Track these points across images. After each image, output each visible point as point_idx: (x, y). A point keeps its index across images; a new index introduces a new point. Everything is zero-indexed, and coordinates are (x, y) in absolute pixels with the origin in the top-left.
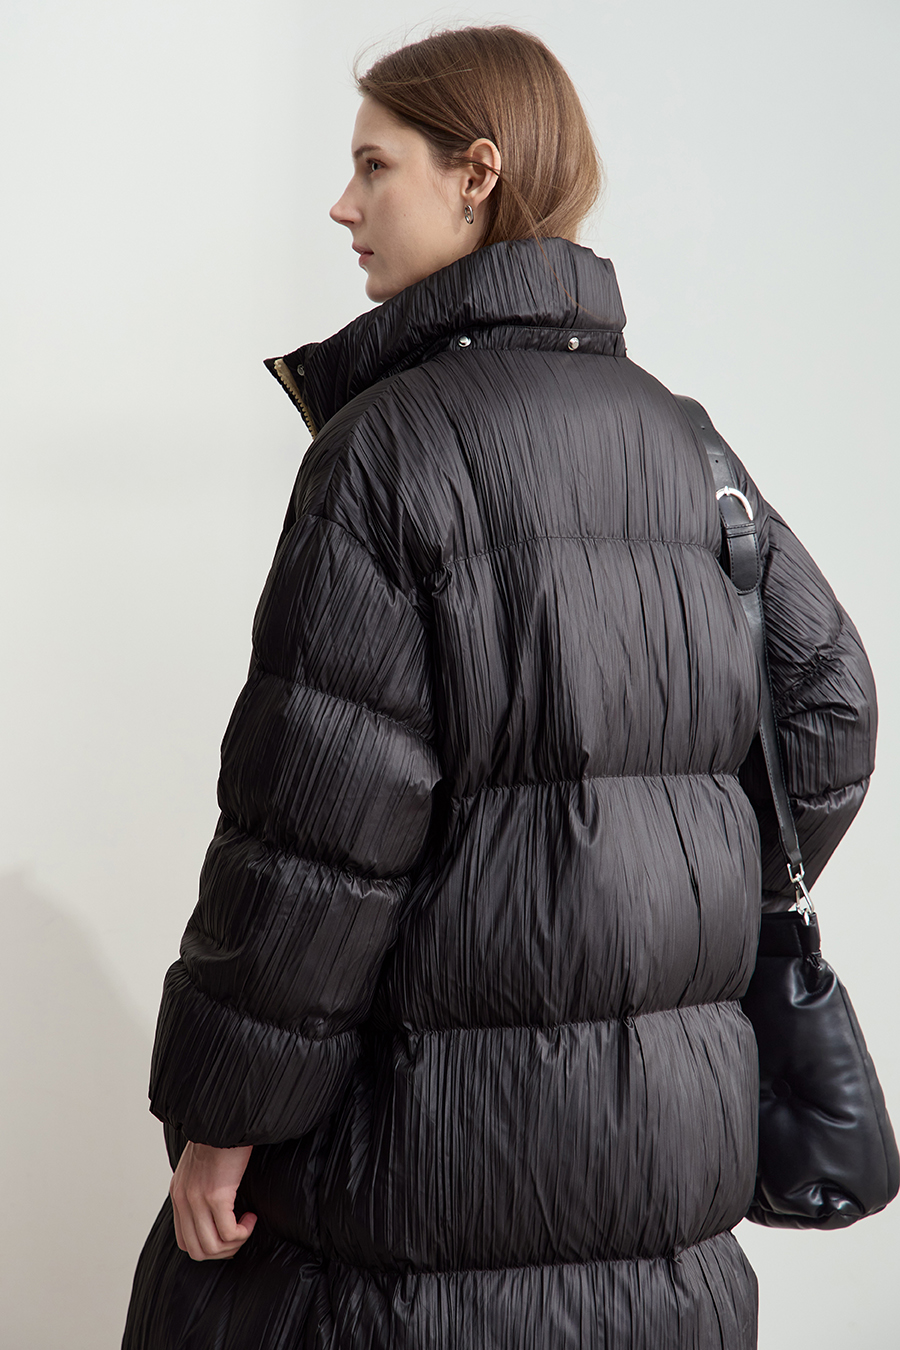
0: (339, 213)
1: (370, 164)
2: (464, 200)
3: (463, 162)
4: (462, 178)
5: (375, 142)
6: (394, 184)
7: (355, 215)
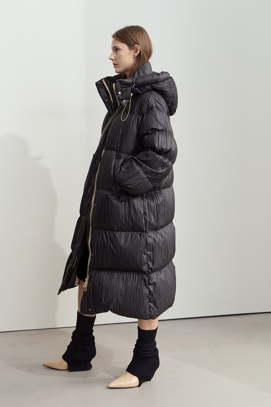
0: (110, 58)
1: (116, 49)
2: (134, 55)
3: (133, 49)
4: (133, 51)
5: (117, 45)
6: (121, 53)
7: (113, 58)
